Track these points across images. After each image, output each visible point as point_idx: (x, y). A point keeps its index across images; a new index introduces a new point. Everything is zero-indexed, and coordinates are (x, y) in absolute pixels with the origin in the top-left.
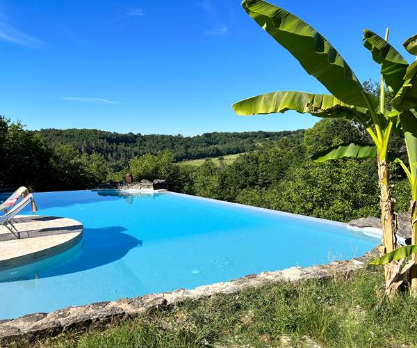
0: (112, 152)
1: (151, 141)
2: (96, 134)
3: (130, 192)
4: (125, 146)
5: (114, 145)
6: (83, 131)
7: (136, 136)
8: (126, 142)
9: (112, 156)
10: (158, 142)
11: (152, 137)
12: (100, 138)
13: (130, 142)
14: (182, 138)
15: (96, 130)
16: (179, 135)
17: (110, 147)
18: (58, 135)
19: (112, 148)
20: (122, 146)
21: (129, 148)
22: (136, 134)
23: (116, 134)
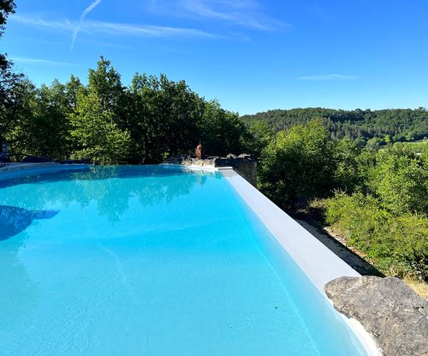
0: (335, 131)
1: (383, 117)
2: (320, 112)
3: (193, 169)
4: (351, 124)
5: (339, 124)
6: (307, 110)
7: (364, 113)
8: (352, 120)
9: (335, 135)
10: (391, 118)
11: (385, 112)
12: (324, 117)
13: (357, 120)
14: (424, 111)
15: (320, 108)
16: (421, 108)
17: (334, 125)
18: (283, 116)
19: (337, 126)
20: (347, 124)
21: (355, 126)
22: (364, 110)
23: (342, 112)
